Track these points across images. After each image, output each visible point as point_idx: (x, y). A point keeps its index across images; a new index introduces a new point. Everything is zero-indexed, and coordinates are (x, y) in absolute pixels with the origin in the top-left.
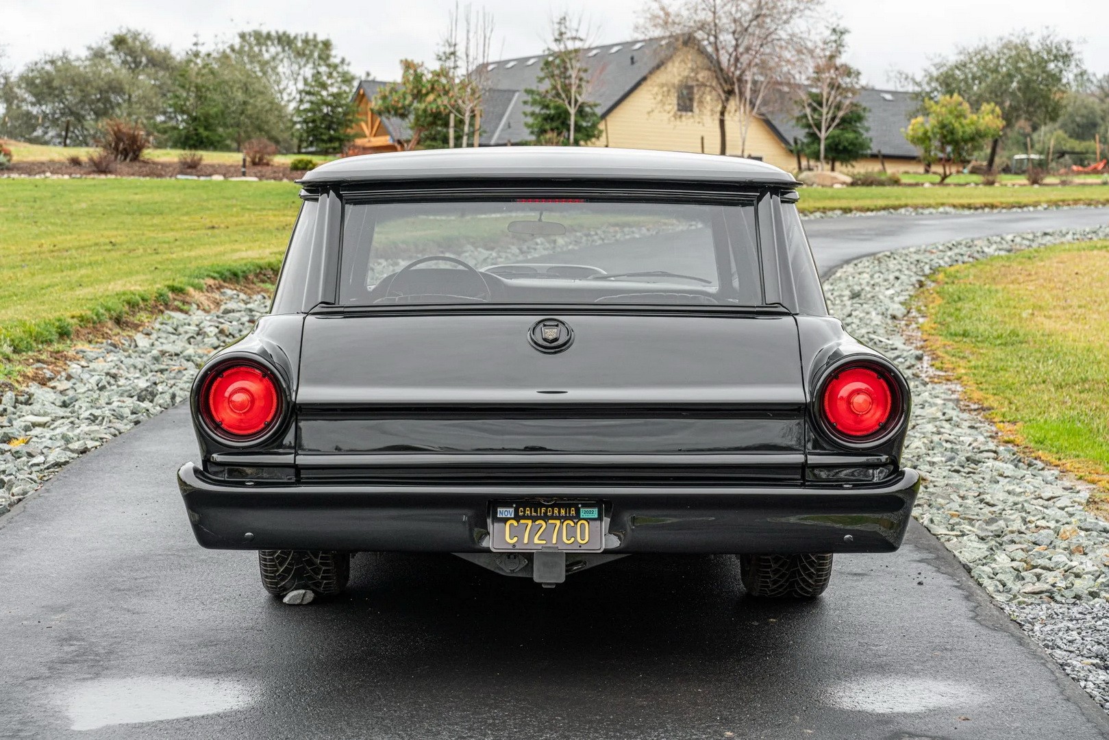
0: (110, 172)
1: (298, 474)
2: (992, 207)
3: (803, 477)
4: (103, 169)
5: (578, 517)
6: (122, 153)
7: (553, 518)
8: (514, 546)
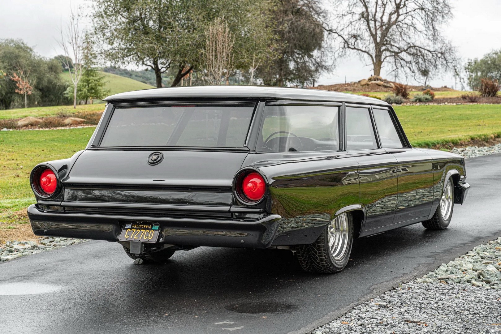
0: (476, 102)
1: (64, 209)
3: (232, 217)
4: (473, 100)
5: (151, 229)
6: (487, 93)
7: (143, 229)
8: (127, 239)
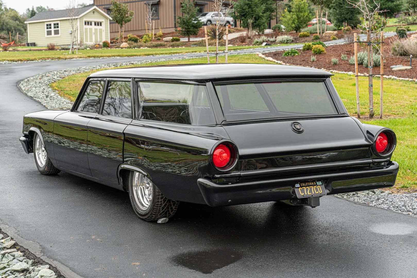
1: (239, 179)
2: (21, 60)
3: (369, 166)
5: (317, 185)
7: (310, 186)
8: (304, 196)
